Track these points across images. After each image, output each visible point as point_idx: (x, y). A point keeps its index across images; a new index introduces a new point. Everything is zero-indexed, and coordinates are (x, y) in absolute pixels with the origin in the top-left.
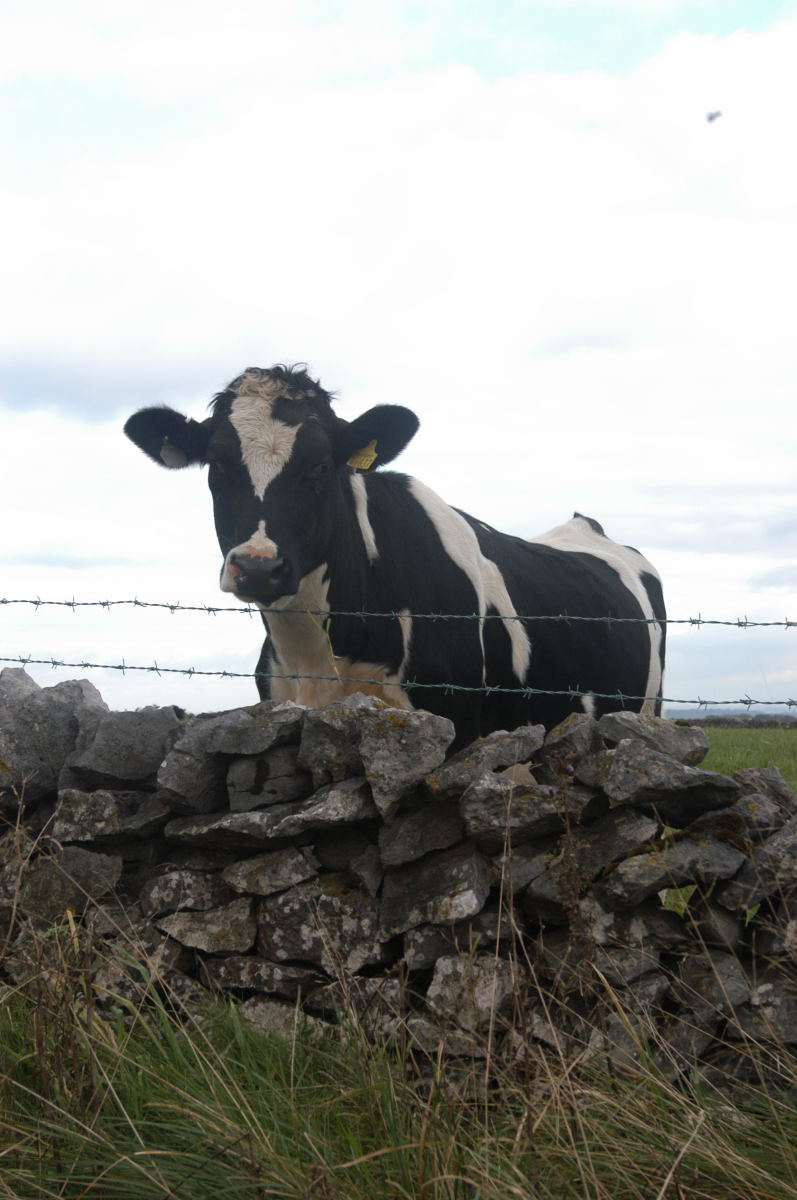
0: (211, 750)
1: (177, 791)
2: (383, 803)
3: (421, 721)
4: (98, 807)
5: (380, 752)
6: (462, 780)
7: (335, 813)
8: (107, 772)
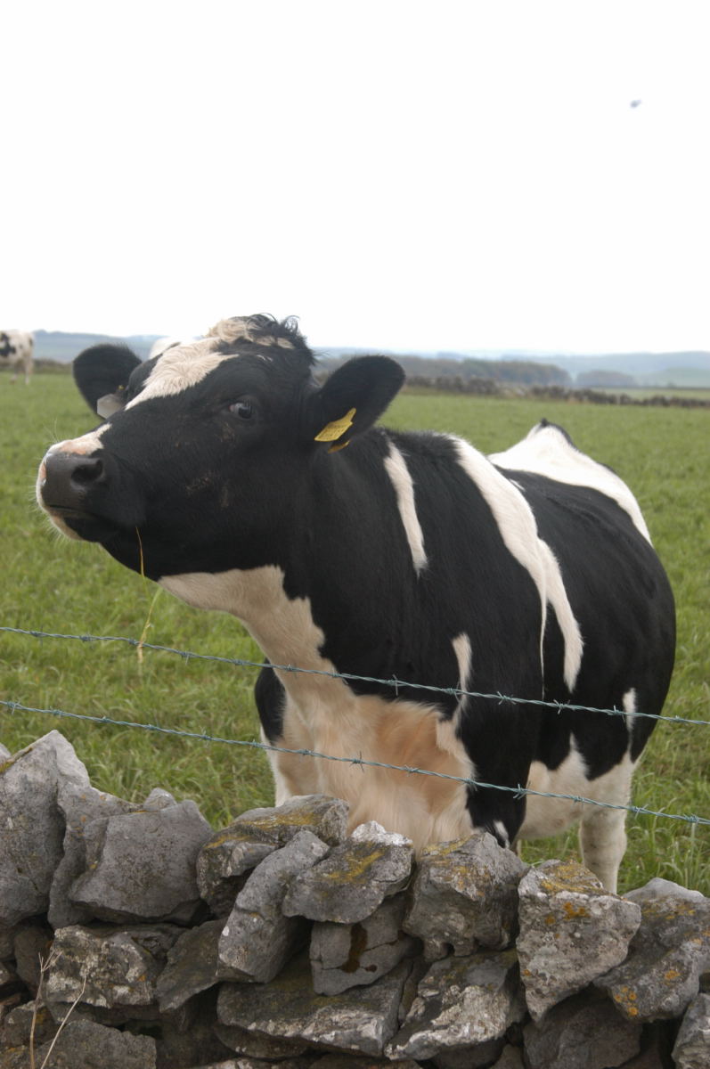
0: (290, 914)
1: (246, 971)
2: (537, 1007)
3: (604, 911)
4: (118, 965)
5: (545, 948)
6: (669, 1003)
7: (481, 1030)
8: (124, 908)
